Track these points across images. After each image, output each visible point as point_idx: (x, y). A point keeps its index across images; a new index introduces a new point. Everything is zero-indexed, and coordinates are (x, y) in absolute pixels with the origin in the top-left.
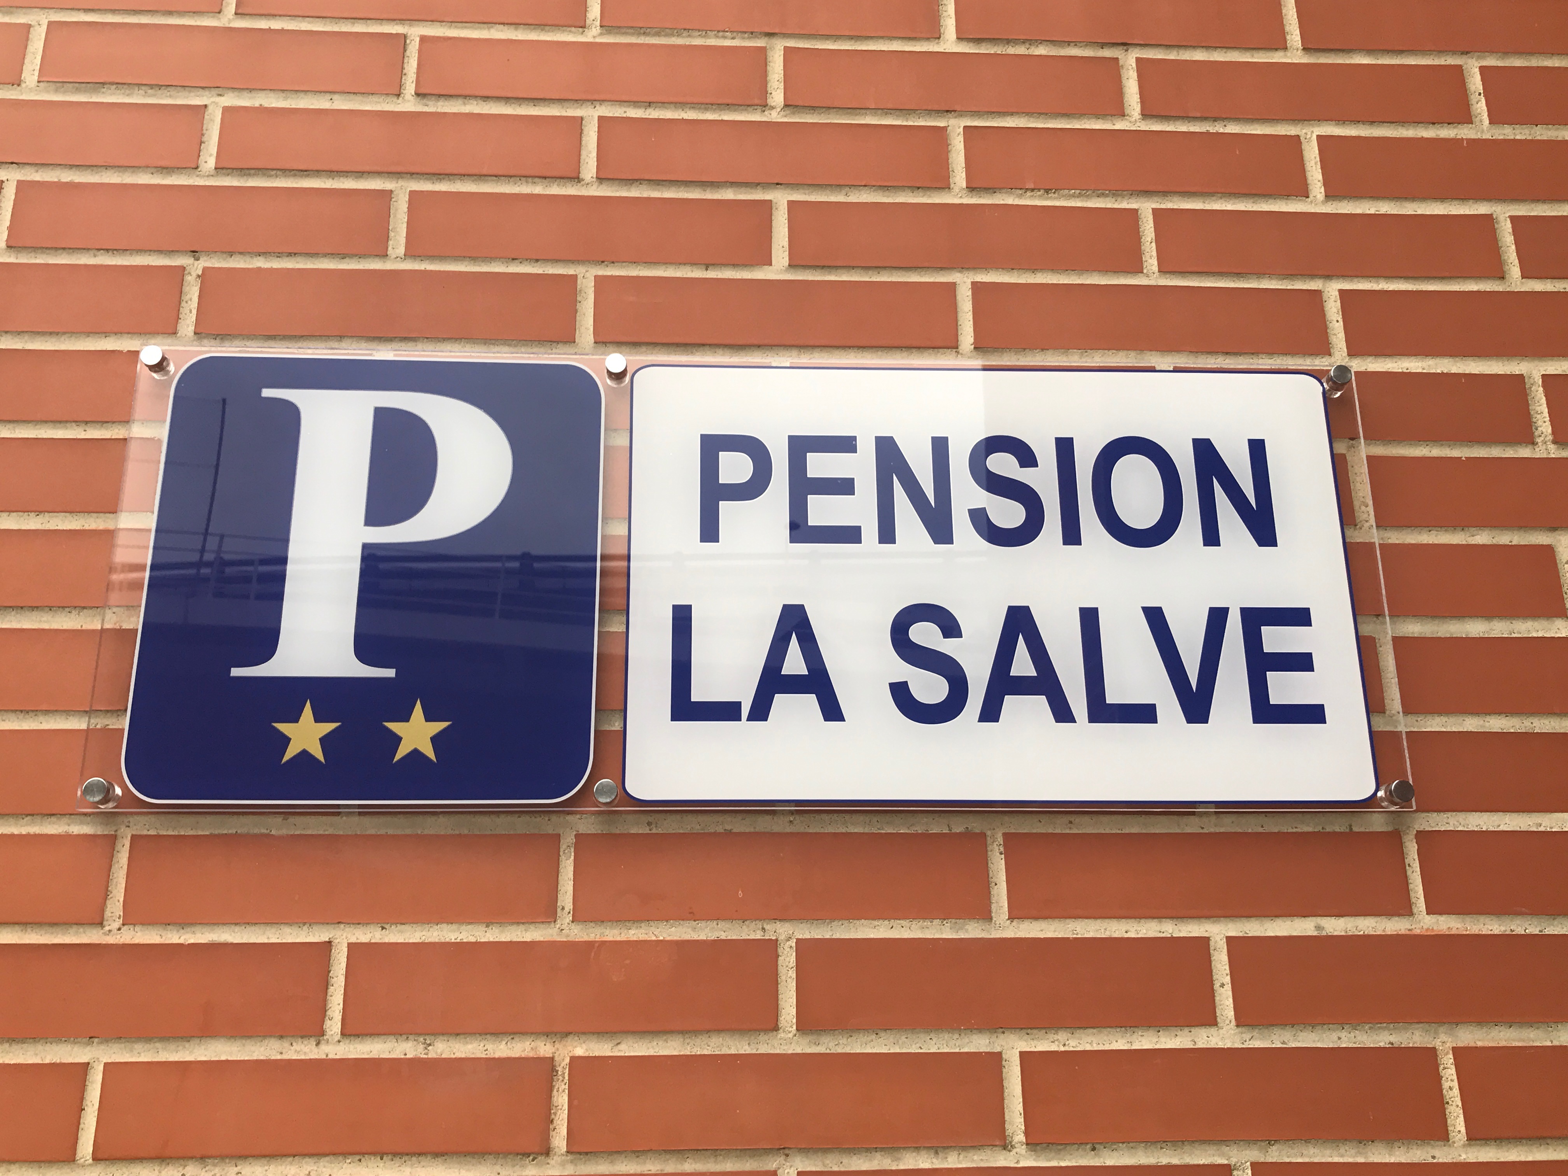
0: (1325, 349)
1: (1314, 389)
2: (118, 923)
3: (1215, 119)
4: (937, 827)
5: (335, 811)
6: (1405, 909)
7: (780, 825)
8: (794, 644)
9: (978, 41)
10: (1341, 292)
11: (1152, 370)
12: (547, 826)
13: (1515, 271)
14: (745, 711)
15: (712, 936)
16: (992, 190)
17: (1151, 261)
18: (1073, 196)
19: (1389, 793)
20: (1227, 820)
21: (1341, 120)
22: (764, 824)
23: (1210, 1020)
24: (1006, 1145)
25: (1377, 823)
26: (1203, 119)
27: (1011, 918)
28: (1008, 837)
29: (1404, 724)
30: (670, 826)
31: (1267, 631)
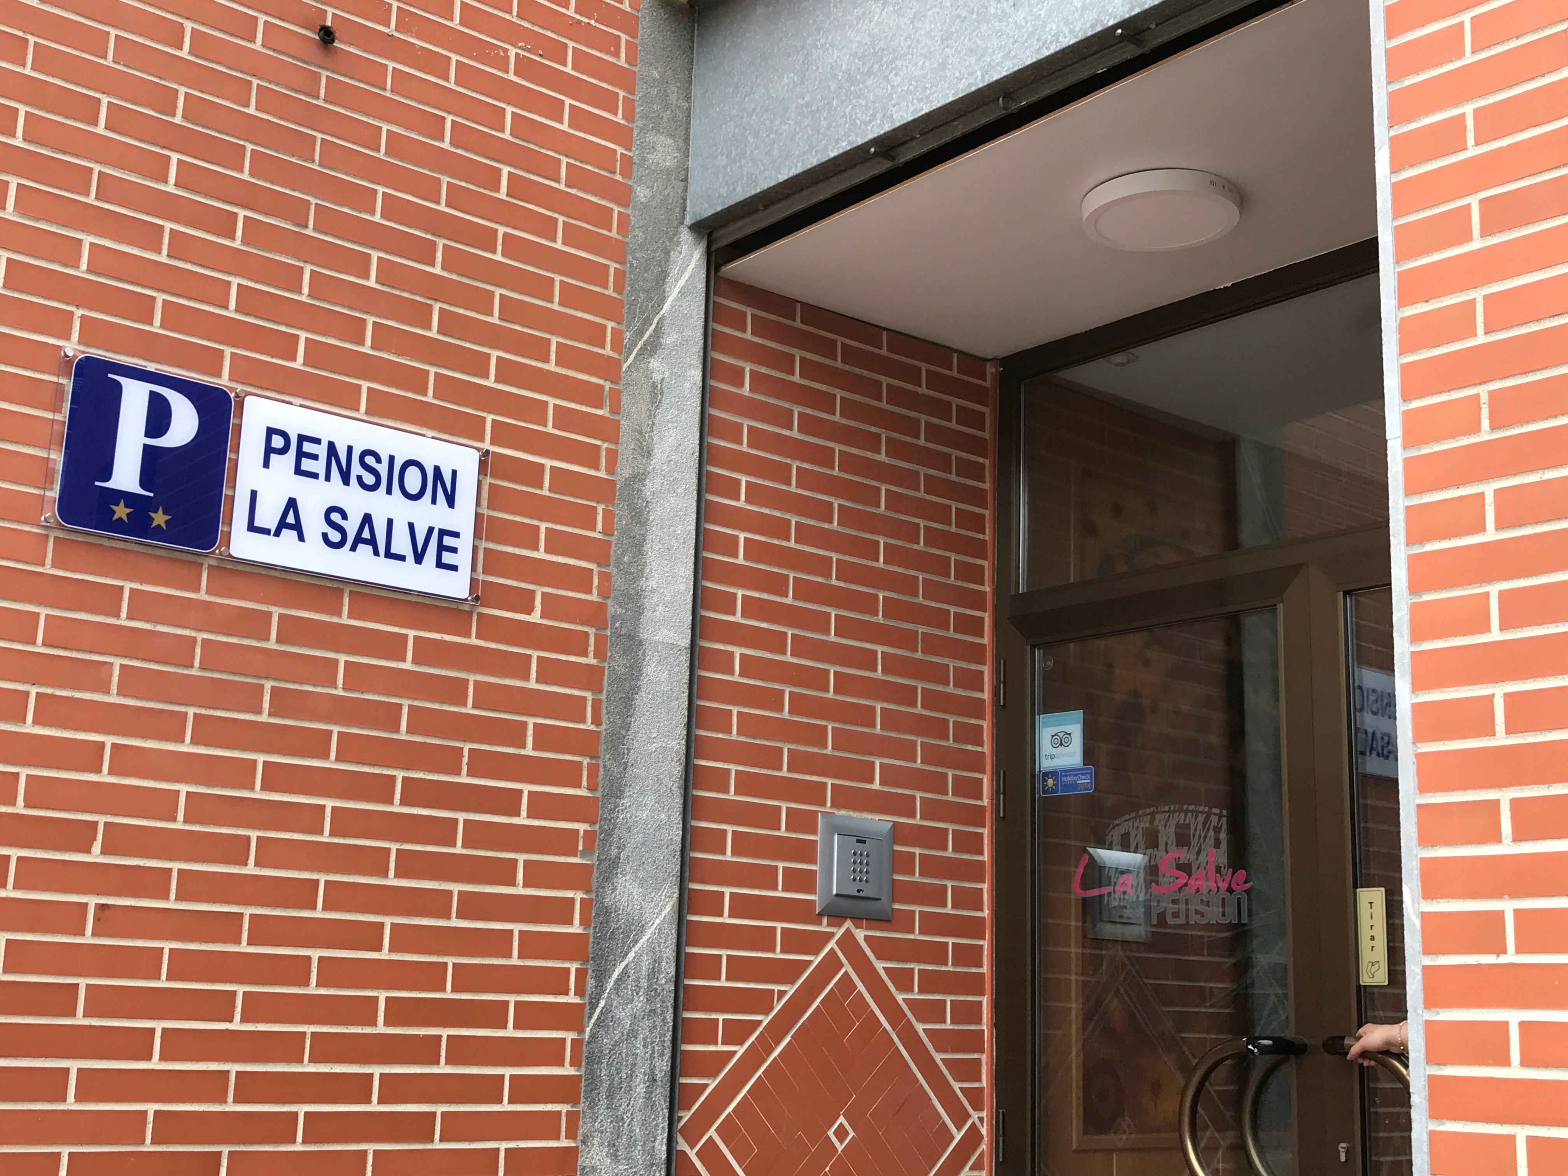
0: (482, 440)
1: (476, 455)
2: (50, 566)
3: (462, 340)
4: (329, 584)
5: (125, 541)
6: (469, 636)
7: (277, 574)
8: (291, 512)
9: (383, 285)
10: (493, 420)
11: (424, 435)
12: (199, 560)
13: (550, 424)
14: (272, 532)
15: (251, 607)
16: (379, 350)
17: (431, 392)
18: (408, 360)
19: (473, 598)
20: (421, 598)
21: (506, 351)
22: (272, 573)
23: (404, 660)
24: (336, 688)
25: (466, 608)
26: (458, 338)
27: (348, 618)
28: (351, 592)
29: (481, 577)
30: (240, 568)
31: (445, 538)
